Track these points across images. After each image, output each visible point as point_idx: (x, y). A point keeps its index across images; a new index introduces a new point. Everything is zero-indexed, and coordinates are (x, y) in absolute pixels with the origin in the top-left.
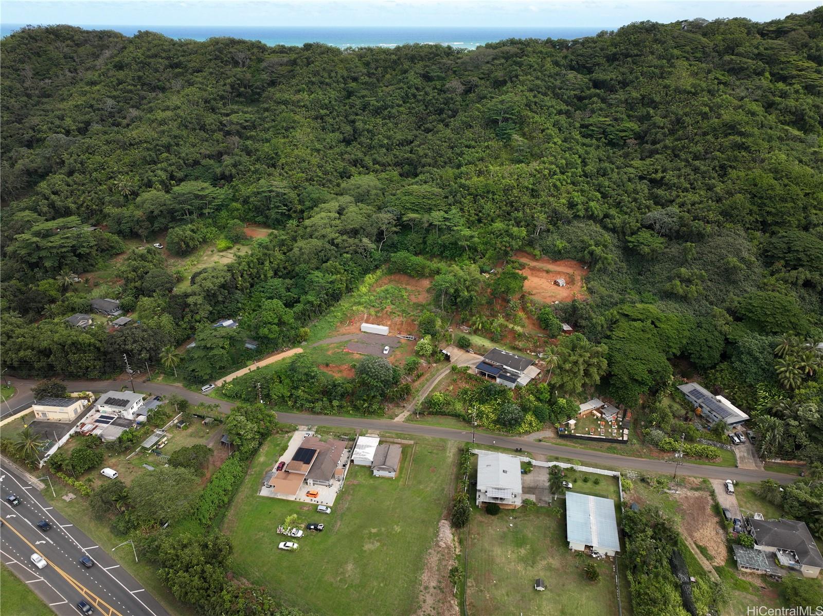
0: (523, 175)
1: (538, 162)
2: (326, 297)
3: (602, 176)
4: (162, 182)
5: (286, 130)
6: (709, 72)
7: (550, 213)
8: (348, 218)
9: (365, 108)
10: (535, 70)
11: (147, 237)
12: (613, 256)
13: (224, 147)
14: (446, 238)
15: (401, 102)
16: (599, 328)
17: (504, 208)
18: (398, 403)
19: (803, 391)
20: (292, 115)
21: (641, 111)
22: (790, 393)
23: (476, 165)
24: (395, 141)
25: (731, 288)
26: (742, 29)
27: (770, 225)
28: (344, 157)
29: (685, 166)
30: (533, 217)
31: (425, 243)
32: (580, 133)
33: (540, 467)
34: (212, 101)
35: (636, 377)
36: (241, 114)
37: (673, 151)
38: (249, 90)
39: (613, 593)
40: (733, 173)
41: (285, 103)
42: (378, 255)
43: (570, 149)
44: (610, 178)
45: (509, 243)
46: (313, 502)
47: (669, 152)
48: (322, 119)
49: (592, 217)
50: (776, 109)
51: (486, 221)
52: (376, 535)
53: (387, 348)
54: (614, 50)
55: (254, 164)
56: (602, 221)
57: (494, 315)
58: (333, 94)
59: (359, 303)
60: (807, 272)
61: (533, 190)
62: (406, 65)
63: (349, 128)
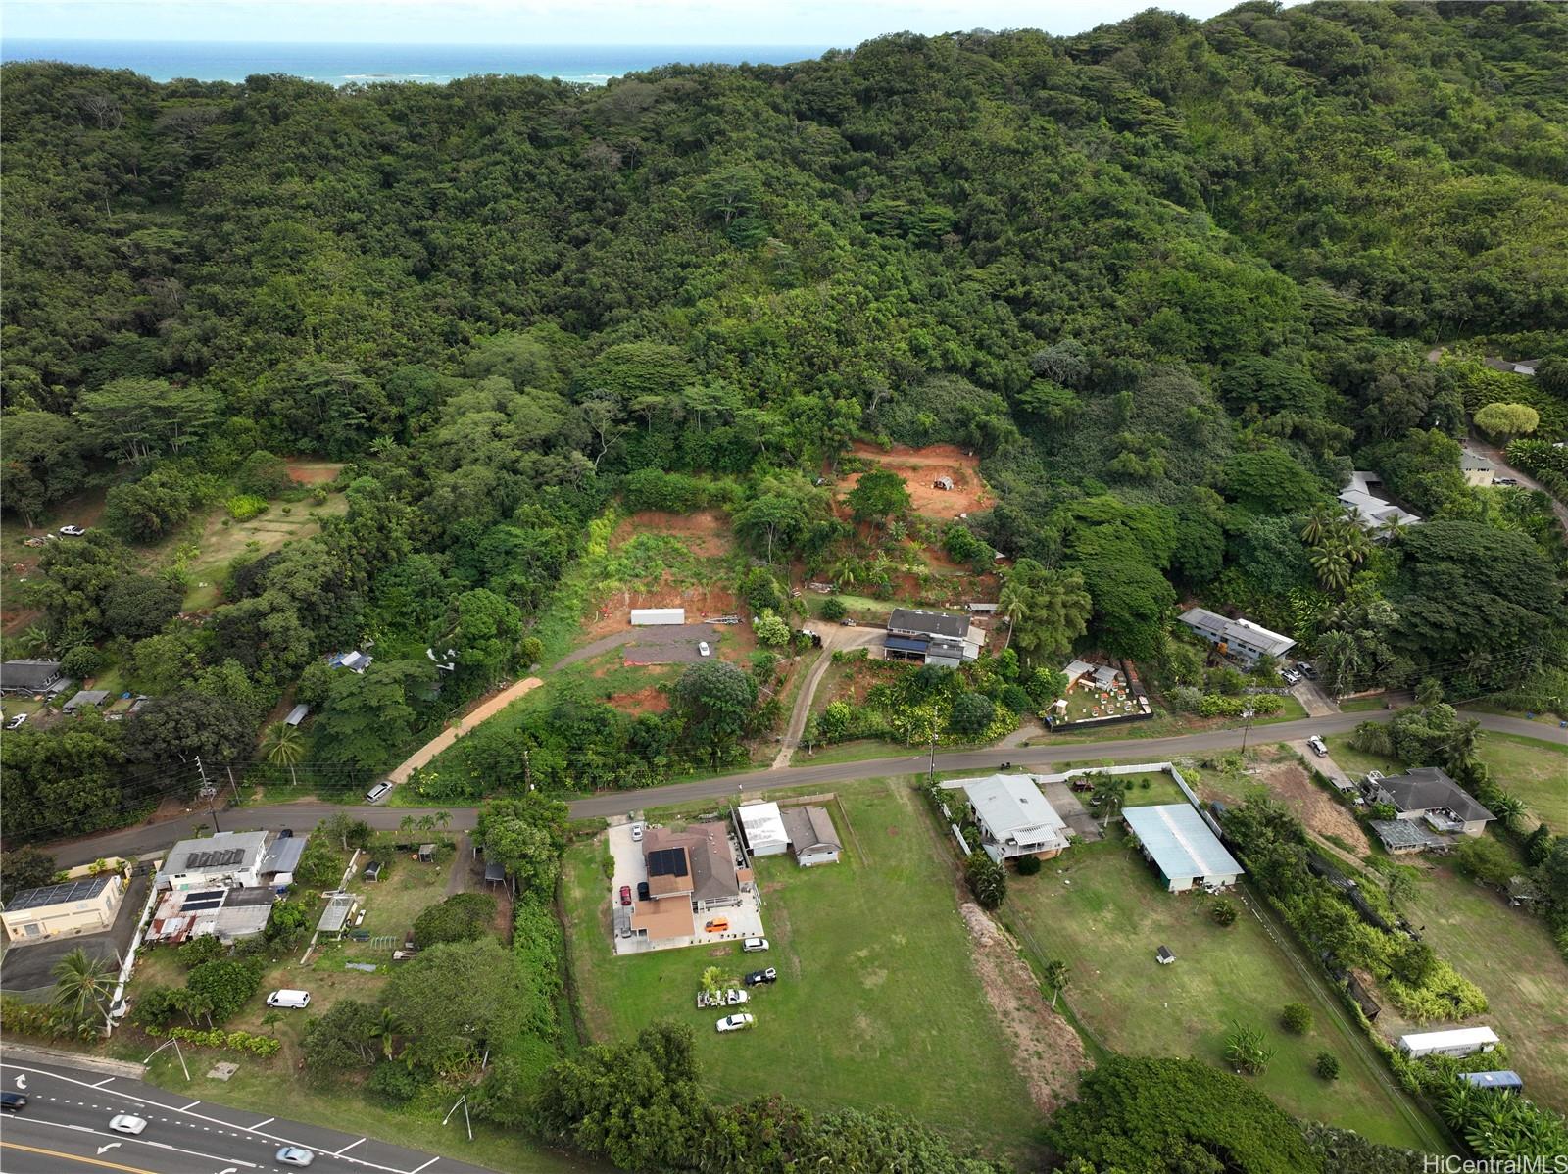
0: (813, 308)
1: (828, 283)
3: (938, 299)
5: (292, 258)
7: (889, 368)
8: (524, 418)
9: (436, 204)
10: (749, 120)
14: (721, 433)
15: (509, 190)
16: (1052, 547)
17: (800, 369)
18: (764, 738)
19: (1358, 587)
21: (949, 186)
22: (1339, 596)
23: (718, 298)
24: (527, 265)
26: (1044, 48)
27: (1219, 351)
29: (1054, 272)
30: (859, 378)
31: (678, 447)
33: (1051, 784)
34: (71, 205)
35: (1142, 610)
36: (155, 229)
37: (1022, 248)
38: (145, 179)
39: (1264, 935)
40: (1131, 277)
44: (952, 301)
45: (843, 427)
46: (726, 939)
47: (1018, 251)
48: (355, 230)
49: (956, 368)
50: (1139, 174)
52: (872, 959)
53: (702, 644)
54: (865, 83)
56: (972, 374)
57: (865, 555)
59: (605, 576)
60: (1293, 416)
61: (838, 333)
62: (490, 118)
63: (416, 247)
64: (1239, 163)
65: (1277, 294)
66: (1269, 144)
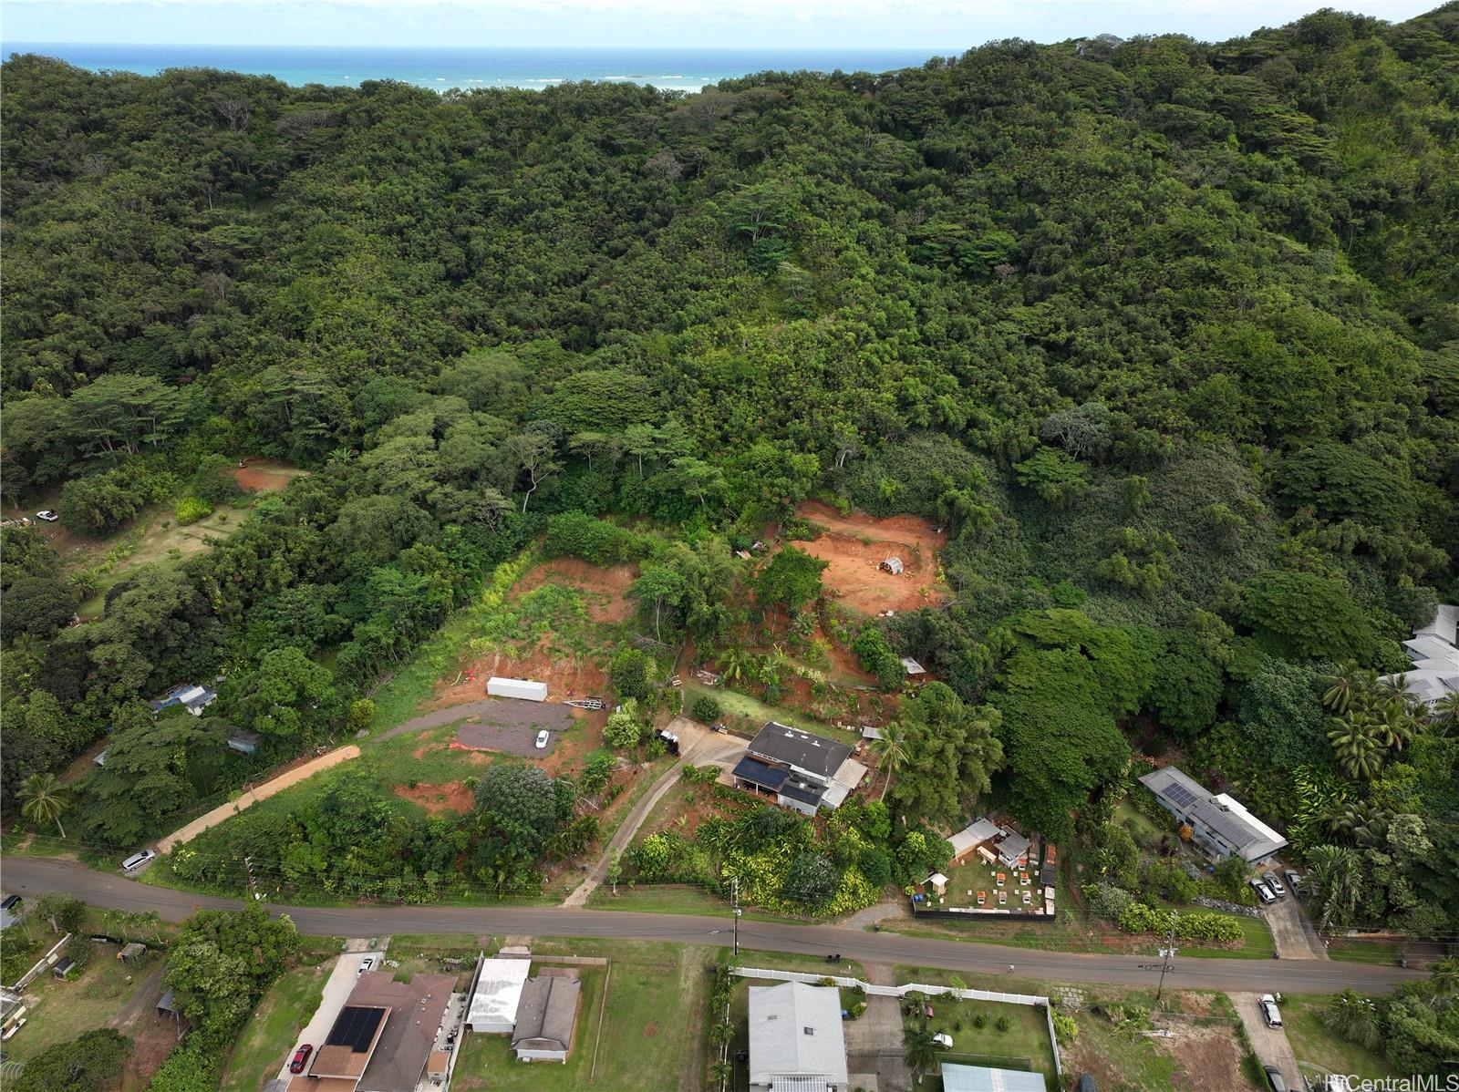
0: (807, 344)
1: (833, 316)
2: (410, 624)
3: (958, 340)
4: (54, 377)
5: (324, 259)
6: (1134, 134)
7: (864, 422)
8: (454, 447)
9: (489, 209)
10: (815, 133)
11: (20, 498)
12: (990, 506)
13: (195, 296)
14: (659, 480)
15: (560, 198)
16: (980, 669)
17: (773, 412)
18: (569, 863)
19: (1388, 784)
20: (337, 227)
21: (1018, 209)
22: (1362, 788)
23: (713, 325)
24: (549, 276)
25: (1221, 564)
26: (1182, 55)
27: (1281, 433)
28: (448, 311)
29: (1110, 316)
30: (830, 430)
31: (616, 489)
32: (908, 254)
33: (881, 998)
34: (170, 201)
35: (1063, 777)
36: (232, 225)
37: (1083, 287)
38: (251, 176)
40: (1200, 330)
41: (324, 202)
42: (520, 521)
43: (893, 288)
44: (973, 345)
45: (787, 489)
47: (1076, 288)
48: (400, 233)
49: (944, 426)
50: (1257, 203)
51: (738, 441)
53: (543, 734)
54: (960, 93)
55: (258, 331)
56: (965, 433)
57: (765, 646)
58: (423, 183)
59: (483, 632)
60: (1361, 527)
61: (826, 373)
62: (568, 123)
63: (457, 251)
64: (1394, 192)
65: (1379, 365)
66: (1441, 170)
